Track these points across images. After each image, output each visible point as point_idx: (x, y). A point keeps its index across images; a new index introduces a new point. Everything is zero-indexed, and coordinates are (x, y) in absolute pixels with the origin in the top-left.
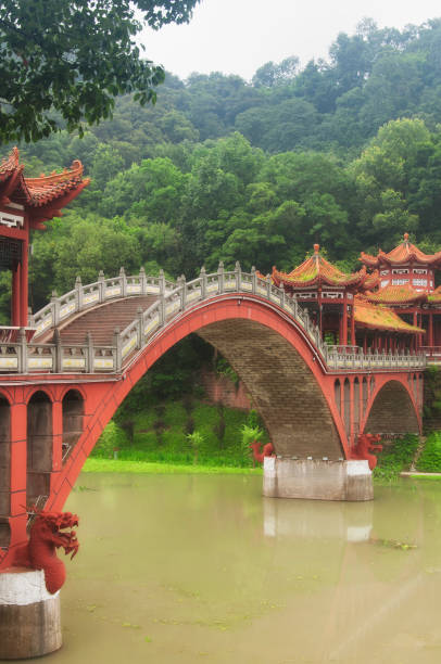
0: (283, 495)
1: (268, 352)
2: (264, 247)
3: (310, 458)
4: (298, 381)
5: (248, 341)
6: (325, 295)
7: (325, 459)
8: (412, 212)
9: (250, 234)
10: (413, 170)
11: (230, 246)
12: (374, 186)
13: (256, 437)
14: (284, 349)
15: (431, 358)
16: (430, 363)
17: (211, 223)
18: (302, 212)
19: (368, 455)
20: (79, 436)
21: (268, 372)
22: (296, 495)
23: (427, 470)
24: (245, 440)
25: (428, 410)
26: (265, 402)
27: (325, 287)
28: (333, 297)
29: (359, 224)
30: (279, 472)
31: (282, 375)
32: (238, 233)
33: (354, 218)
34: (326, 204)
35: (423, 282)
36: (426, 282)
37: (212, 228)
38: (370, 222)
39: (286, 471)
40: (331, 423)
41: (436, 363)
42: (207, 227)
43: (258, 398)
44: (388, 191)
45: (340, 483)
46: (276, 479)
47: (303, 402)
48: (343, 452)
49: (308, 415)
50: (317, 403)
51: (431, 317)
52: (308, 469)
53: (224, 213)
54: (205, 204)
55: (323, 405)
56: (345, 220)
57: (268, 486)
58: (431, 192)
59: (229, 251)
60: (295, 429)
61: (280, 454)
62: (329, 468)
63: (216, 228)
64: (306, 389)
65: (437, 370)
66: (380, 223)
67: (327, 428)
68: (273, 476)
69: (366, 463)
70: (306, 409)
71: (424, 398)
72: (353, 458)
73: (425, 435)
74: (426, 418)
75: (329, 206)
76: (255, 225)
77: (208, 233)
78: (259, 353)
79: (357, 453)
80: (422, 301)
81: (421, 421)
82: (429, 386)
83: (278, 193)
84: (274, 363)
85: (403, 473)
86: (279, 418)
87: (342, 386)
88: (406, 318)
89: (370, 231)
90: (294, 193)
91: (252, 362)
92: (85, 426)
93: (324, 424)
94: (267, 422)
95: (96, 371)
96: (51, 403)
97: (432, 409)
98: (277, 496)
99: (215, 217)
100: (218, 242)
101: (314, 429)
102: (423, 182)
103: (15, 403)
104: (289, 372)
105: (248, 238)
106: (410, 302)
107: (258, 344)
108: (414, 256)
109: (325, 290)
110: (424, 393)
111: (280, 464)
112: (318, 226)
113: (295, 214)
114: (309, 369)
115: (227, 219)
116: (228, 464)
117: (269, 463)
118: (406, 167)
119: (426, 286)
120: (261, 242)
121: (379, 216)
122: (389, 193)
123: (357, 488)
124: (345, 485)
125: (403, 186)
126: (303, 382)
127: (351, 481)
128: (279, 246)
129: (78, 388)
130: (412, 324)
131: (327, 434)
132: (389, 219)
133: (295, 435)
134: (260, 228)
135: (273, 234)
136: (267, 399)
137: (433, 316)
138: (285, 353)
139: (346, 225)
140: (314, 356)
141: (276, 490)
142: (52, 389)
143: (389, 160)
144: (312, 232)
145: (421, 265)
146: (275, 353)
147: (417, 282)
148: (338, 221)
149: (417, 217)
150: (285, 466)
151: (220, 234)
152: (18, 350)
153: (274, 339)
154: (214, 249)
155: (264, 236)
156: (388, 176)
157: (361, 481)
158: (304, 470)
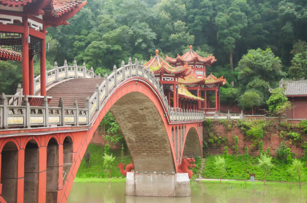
0: (139, 194)
1: (140, 112)
2: (109, 52)
3: (155, 172)
4: (154, 128)
5: (131, 105)
6: (164, 79)
7: (164, 173)
8: (191, 34)
9: (102, 44)
10: (191, 10)
11: (90, 50)
12: (170, 18)
13: (112, 160)
14: (150, 110)
15: (207, 115)
16: (206, 117)
17: (77, 37)
18: (131, 32)
19: (188, 170)
20: (70, 166)
21: (137, 123)
22: (147, 194)
23: (208, 177)
24: (105, 162)
25: (206, 144)
26: (132, 141)
27: (165, 74)
28: (168, 80)
29: (161, 40)
30: (136, 180)
31: (145, 125)
32: (94, 43)
33: (159, 37)
34: (144, 28)
35: (201, 73)
36: (202, 72)
37: (77, 40)
38: (168, 38)
39: (141, 180)
40: (170, 152)
41: (210, 118)
42: (74, 39)
43: (128, 138)
44: (178, 21)
45: (173, 186)
46: (135, 185)
47: (155, 141)
48: (175, 168)
49: (157, 148)
50: (164, 140)
51: (206, 92)
52: (153, 179)
53: (84, 31)
54: (73, 25)
55: (166, 141)
56: (155, 38)
57: (129, 189)
58: (201, 23)
59: (89, 53)
60: (148, 156)
61: (138, 170)
62: (166, 178)
63: (80, 40)
64: (158, 133)
65: (211, 121)
66: (173, 40)
67: (167, 155)
68: (133, 183)
69: (187, 174)
70: (156, 144)
71: (203, 137)
72: (179, 172)
73: (204, 157)
74: (204, 148)
75: (146, 29)
76: (104, 39)
77: (76, 43)
78: (135, 112)
79: (182, 169)
80: (202, 83)
81: (202, 150)
82: (206, 130)
83: (117, 21)
84: (143, 118)
85: (196, 179)
86: (139, 150)
87: (175, 130)
88: (193, 92)
89: (168, 44)
90: (124, 22)
91: (129, 117)
92: (74, 159)
93: (165, 152)
94: (132, 152)
95: (80, 125)
96: (57, 145)
97: (208, 143)
98: (135, 195)
99: (79, 34)
100: (81, 48)
101: (159, 156)
102: (197, 17)
103: (41, 146)
104: (150, 123)
105: (101, 46)
106: (195, 83)
107: (136, 107)
108: (197, 58)
109: (164, 76)
110: (203, 134)
111: (137, 176)
112: (140, 40)
113: (127, 33)
114: (162, 121)
115: (86, 35)
116: (94, 176)
117: (130, 176)
118: (188, 9)
119: (202, 74)
120: (108, 49)
121: (173, 36)
122: (178, 23)
123: (183, 189)
124: (175, 187)
125: (185, 19)
126: (157, 129)
127: (179, 185)
128: (118, 51)
129: (70, 135)
130: (197, 96)
131: (167, 158)
132: (179, 38)
133: (147, 159)
134: (107, 41)
135: (115, 44)
136: (134, 139)
137: (207, 91)
138: (150, 112)
139: (154, 40)
140: (165, 114)
141: (135, 191)
142: (58, 136)
143: (177, 4)
144: (136, 43)
145: (200, 63)
146: (145, 112)
147: (198, 73)
148: (151, 37)
149: (193, 36)
150: (140, 177)
151: (83, 44)
152: (43, 111)
153: (146, 104)
154: (79, 52)
155: (110, 45)
156: (178, 13)
157: (185, 185)
158: (151, 179)
